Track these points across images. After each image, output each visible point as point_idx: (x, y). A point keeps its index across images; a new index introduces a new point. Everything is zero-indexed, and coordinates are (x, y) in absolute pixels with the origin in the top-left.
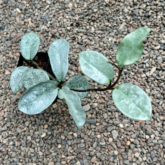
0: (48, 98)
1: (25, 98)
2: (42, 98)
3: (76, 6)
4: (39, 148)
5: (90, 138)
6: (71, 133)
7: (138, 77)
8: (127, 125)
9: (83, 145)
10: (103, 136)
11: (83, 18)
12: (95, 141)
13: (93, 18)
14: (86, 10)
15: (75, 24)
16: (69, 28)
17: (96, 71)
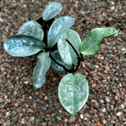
0: (29, 51)
1: (13, 40)
2: (25, 48)
3: (116, 11)
4: (17, 89)
5: (54, 108)
6: (44, 94)
7: (123, 90)
8: (86, 119)
9: (45, 109)
10: (63, 113)
11: (115, 22)
12: (55, 112)
13: (122, 27)
14: (121, 18)
15: (105, 23)
16: (99, 23)
17: (68, 50)
